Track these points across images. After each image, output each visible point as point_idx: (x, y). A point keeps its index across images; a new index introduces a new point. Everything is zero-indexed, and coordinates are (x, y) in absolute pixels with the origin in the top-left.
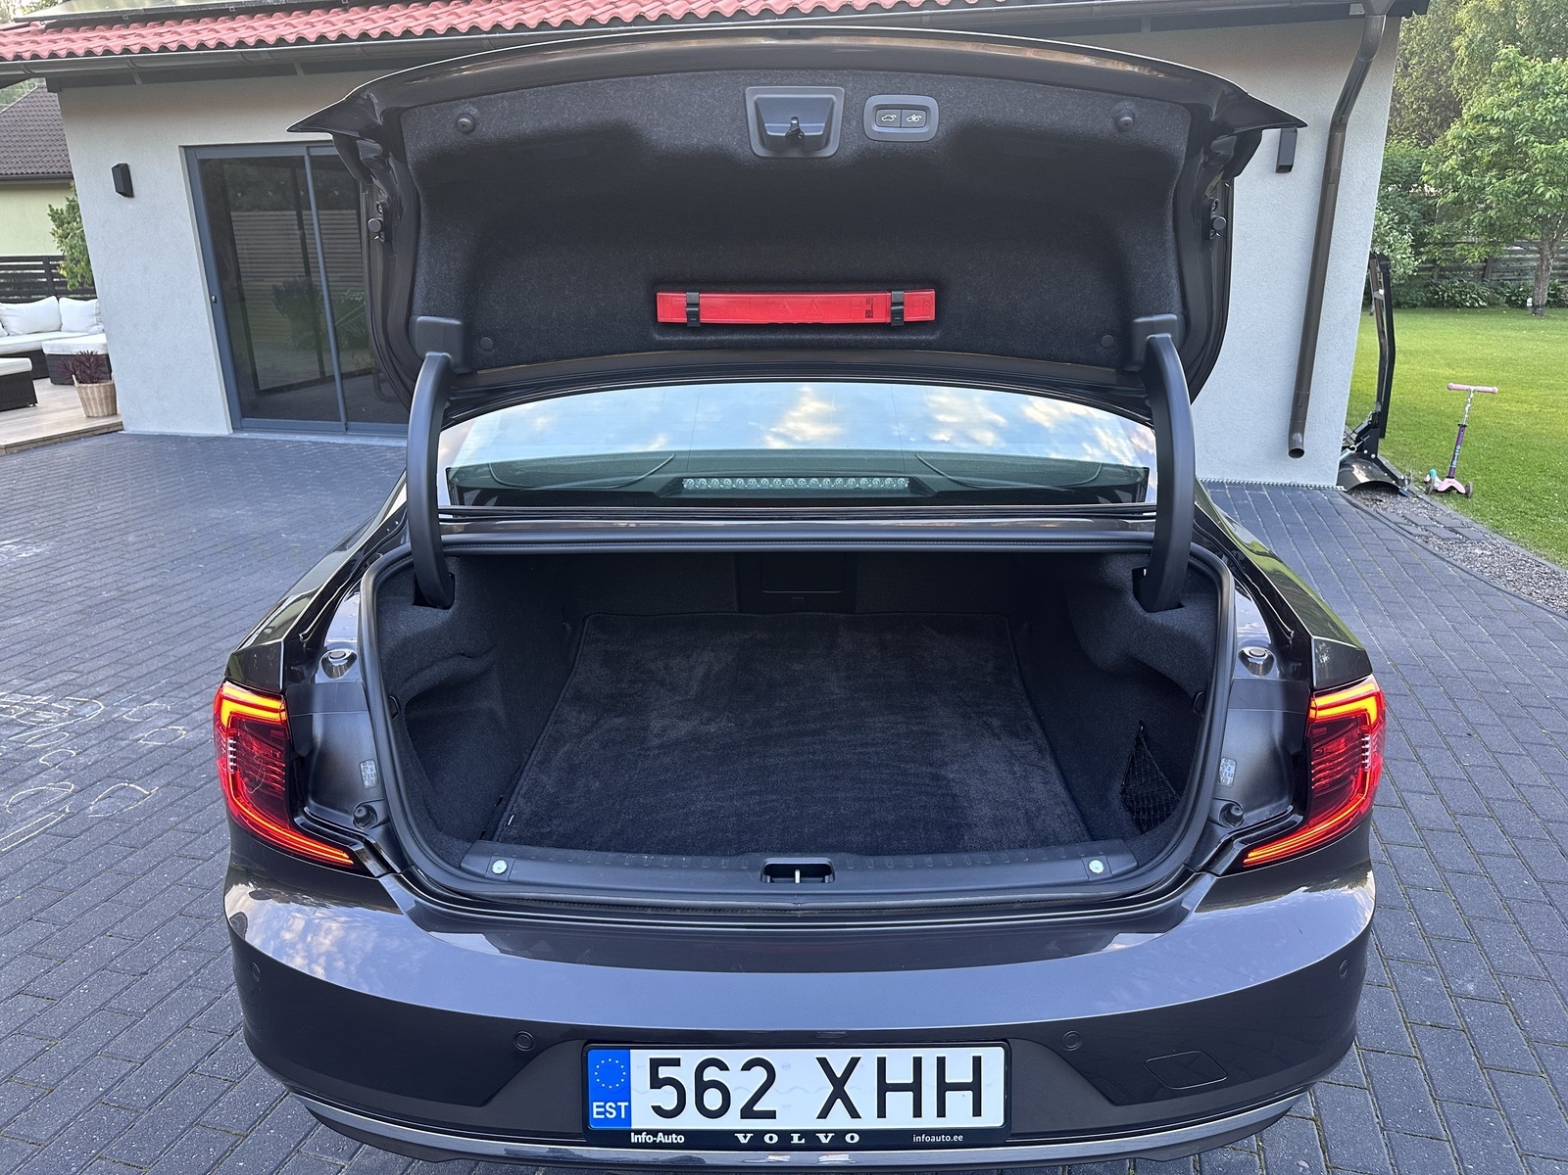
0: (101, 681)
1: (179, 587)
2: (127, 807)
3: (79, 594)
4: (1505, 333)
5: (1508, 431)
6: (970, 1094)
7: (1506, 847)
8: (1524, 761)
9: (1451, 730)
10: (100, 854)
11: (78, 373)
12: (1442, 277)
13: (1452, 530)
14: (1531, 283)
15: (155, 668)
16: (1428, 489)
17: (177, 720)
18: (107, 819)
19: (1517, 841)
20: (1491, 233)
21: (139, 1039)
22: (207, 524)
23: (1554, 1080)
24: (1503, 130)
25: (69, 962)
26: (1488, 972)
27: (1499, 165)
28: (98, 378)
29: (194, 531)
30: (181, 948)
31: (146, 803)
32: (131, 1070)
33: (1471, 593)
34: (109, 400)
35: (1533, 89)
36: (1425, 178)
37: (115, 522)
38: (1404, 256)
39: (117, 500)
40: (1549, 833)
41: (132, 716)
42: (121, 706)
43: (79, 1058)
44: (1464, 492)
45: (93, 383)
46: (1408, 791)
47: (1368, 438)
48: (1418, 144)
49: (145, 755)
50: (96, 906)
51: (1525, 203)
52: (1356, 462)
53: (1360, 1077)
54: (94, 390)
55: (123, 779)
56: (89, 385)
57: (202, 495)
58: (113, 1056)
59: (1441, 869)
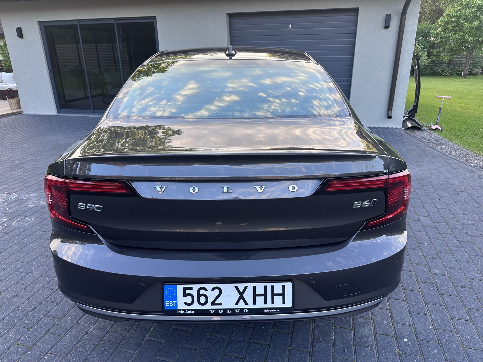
0: (16, 187)
1: (41, 160)
2: (24, 224)
3: (9, 162)
4: (455, 83)
5: (455, 112)
6: (281, 297)
7: (449, 231)
8: (456, 207)
9: (434, 198)
10: (16, 238)
11: (8, 95)
12: (436, 66)
13: (437, 140)
14: (463, 68)
15: (33, 184)
16: (430, 129)
17: (40, 199)
18: (18, 228)
19: (453, 230)
20: (451, 52)
21: (28, 292)
22: (50, 141)
23: (461, 297)
24: (456, 19)
25: (6, 270)
26: (443, 267)
27: (454, 30)
28: (14, 97)
29: (45, 143)
30: (41, 265)
31: (30, 223)
32: (25, 301)
33: (442, 159)
34: (18, 104)
35: (466, 6)
36: (431, 34)
37: (21, 140)
38: (425, 59)
39: (21, 134)
40: (463, 227)
41: (26, 198)
42: (22, 195)
43: (9, 297)
44: (441, 129)
45: (12, 98)
46: (420, 216)
47: (412, 113)
48: (430, 24)
49: (30, 209)
50: (14, 253)
51: (462, 42)
52: (408, 121)
53: (403, 297)
54: (13, 101)
55: (23, 216)
56: (11, 99)
57: (48, 133)
58: (20, 297)
59: (430, 238)
